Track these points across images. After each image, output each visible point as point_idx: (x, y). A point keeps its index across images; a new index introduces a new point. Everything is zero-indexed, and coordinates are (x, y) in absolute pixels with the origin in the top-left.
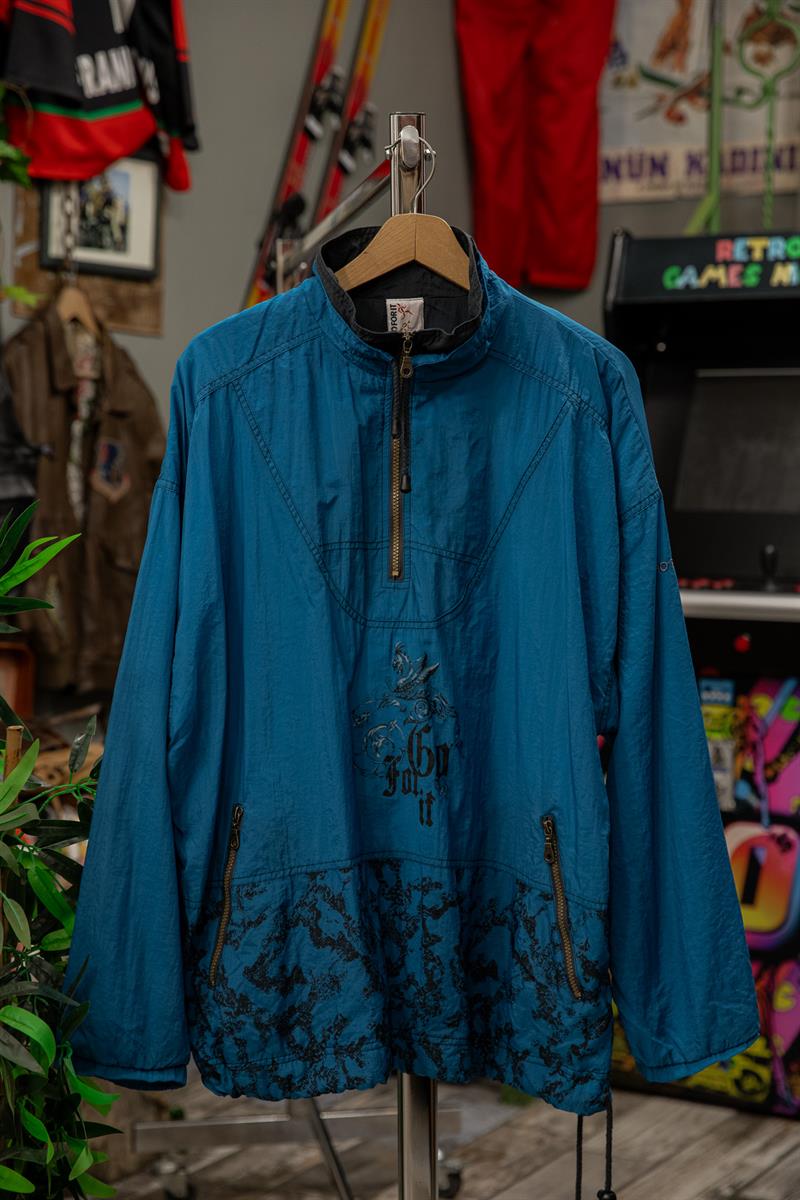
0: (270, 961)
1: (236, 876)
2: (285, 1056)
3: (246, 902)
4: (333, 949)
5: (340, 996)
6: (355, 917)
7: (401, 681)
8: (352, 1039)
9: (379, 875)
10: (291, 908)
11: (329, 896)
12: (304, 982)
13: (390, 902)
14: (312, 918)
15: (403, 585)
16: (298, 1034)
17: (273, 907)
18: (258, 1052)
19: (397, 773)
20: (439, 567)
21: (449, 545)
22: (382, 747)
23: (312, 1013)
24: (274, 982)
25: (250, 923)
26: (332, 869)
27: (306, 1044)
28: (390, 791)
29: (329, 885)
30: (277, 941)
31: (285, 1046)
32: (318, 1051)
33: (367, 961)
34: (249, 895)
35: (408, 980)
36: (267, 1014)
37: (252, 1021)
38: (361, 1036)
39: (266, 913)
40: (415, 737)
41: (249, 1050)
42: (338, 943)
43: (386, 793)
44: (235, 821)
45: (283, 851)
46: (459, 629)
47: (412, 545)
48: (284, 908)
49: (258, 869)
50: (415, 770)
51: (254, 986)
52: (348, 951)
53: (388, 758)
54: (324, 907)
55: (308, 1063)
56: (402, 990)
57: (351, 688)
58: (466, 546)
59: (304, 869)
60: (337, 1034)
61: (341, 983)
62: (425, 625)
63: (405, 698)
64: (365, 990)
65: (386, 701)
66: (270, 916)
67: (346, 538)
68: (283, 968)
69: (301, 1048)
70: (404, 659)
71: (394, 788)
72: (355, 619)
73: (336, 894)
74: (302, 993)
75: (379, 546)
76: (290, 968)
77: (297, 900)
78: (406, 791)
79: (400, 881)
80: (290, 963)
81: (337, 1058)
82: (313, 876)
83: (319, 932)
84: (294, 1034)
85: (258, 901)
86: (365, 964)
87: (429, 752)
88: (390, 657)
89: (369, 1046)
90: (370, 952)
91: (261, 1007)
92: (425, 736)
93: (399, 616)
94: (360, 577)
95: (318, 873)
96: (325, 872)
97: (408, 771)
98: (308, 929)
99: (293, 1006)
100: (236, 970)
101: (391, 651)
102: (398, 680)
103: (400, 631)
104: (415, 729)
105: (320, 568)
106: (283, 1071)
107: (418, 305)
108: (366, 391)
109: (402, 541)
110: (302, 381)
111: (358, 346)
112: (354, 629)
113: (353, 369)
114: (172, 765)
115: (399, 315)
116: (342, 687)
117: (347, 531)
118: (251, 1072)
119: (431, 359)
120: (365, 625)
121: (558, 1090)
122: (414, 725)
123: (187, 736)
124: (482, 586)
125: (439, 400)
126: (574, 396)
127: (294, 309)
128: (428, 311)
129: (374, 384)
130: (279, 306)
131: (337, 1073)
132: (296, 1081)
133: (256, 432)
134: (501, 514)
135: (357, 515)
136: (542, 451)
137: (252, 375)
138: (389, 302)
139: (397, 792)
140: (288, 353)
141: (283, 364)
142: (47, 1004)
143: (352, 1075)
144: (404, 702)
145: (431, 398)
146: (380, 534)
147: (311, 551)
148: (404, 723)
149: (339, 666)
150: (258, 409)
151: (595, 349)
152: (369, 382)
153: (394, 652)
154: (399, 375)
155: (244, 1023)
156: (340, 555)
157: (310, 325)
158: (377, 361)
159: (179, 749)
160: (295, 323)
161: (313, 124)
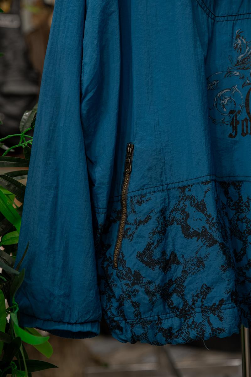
0: (155, 248)
1: (129, 191)
2: (167, 314)
3: (137, 208)
4: (198, 239)
5: (204, 271)
6: (214, 215)
7: (240, 57)
8: (214, 302)
9: (226, 193)
10: (168, 213)
11: (194, 202)
12: (178, 263)
13: (234, 212)
14: (183, 219)
16: (175, 299)
17: (156, 210)
18: (148, 311)
19: (238, 122)
22: (227, 104)
23: (185, 284)
24: (158, 262)
25: (140, 222)
26: (197, 184)
27: (181, 306)
28: (234, 134)
29: (194, 195)
30: (160, 234)
31: (167, 307)
32: (189, 311)
33: (223, 246)
34: (140, 203)
35: (248, 264)
36: (154, 284)
37: (143, 289)
38: (220, 298)
39: (152, 214)
41: (141, 310)
42: (202, 234)
43: (231, 136)
44: (128, 153)
45: (162, 172)
48: (163, 211)
49: (144, 185)
51: (144, 265)
52: (210, 239)
53: (232, 112)
54: (191, 210)
55: (183, 319)
56: (244, 271)
57: (206, 60)
59: (176, 185)
60: (203, 298)
61: (205, 262)
63: (243, 69)
64: (223, 266)
65: (229, 73)
66: (154, 217)
68: (164, 253)
69: (178, 309)
70: (242, 41)
71: (236, 133)
72: (208, 15)
73: (199, 201)
74: (177, 272)
76: (168, 253)
77: (172, 207)
78: (244, 134)
79: (241, 197)
80: (169, 249)
81: (203, 315)
82: (183, 189)
83: (188, 227)
84: (172, 299)
85: (146, 207)
86: (222, 248)
88: (232, 42)
89: (227, 306)
90: (225, 241)
91: (149, 279)
93: (239, 11)
95: (186, 187)
96: (192, 186)
97: (246, 119)
98: (180, 226)
99: (171, 280)
100: (131, 255)
101: (232, 37)
103: (239, 21)
106: (166, 324)
112: (208, 22)
114: (84, 112)
116: (201, 57)
118: (143, 325)
120: (214, 19)
123: (95, 90)
131: (204, 325)
132: (174, 331)
139: (237, 136)
142: (5, 280)
143: (215, 326)
148: (243, 86)
149: (198, 43)
153: (235, 37)
155: (138, 291)
159: (89, 100)
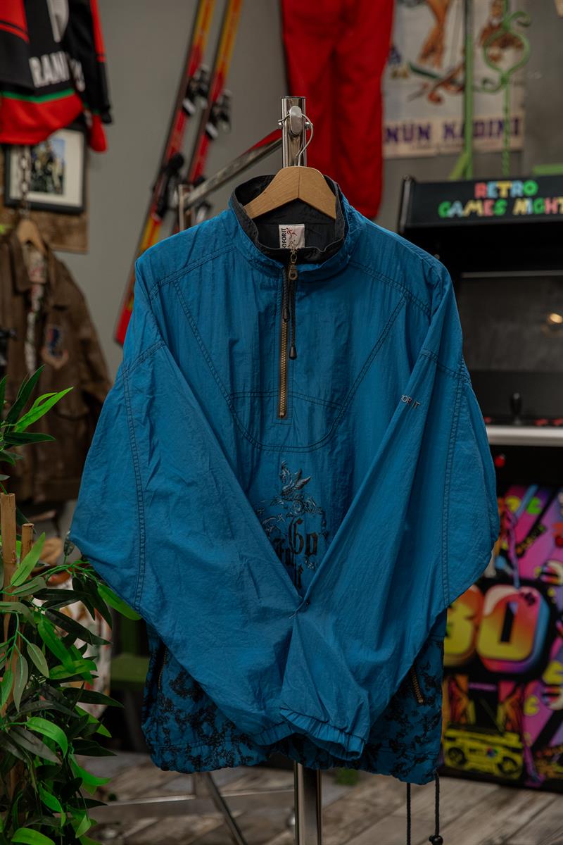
2: (196, 742)
7: (285, 488)
15: (286, 422)
16: (205, 727)
18: (178, 739)
19: (282, 550)
20: (312, 410)
21: (319, 394)
22: (272, 532)
24: (189, 692)
27: (211, 734)
31: (197, 735)
32: (219, 739)
36: (184, 713)
37: (174, 717)
40: (293, 526)
41: (172, 737)
46: (327, 453)
47: (294, 394)
50: (292, 549)
51: (176, 694)
53: (276, 540)
55: (212, 747)
58: (333, 396)
62: (301, 450)
63: (287, 500)
65: (274, 502)
67: (248, 389)
69: (208, 737)
70: (287, 472)
72: (254, 445)
75: (272, 395)
78: (288, 563)
81: (233, 744)
84: (203, 727)
87: (301, 537)
88: (278, 472)
91: (180, 708)
92: (298, 526)
93: (284, 443)
94: (257, 416)
97: (289, 549)
99: (202, 708)
101: (278, 467)
102: (283, 487)
103: (285, 453)
104: (293, 521)
105: (230, 409)
106: (195, 753)
107: (300, 231)
108: (263, 287)
109: (287, 392)
110: (220, 280)
111: (260, 257)
112: (253, 451)
113: (256, 273)
115: (288, 236)
117: (249, 385)
118: (173, 752)
119: (310, 268)
120: (260, 448)
121: (404, 768)
122: (292, 518)
124: (343, 424)
125: (314, 295)
126: (408, 293)
127: (216, 232)
128: (308, 234)
129: (270, 283)
130: (206, 228)
131: (234, 754)
132: (203, 759)
133: (188, 315)
134: (357, 374)
135: (256, 374)
136: (387, 331)
137: (186, 277)
138: (281, 227)
140: (211, 262)
141: (208, 269)
143: (244, 755)
144: (287, 503)
145: (308, 294)
146: (272, 387)
147: (225, 398)
148: (287, 517)
150: (189, 300)
151: (422, 260)
152: (267, 282)
153: (280, 467)
154: (287, 277)
155: (169, 718)
156: (244, 401)
157: (227, 242)
158: (273, 268)
160: (216, 240)
161: (188, 105)
